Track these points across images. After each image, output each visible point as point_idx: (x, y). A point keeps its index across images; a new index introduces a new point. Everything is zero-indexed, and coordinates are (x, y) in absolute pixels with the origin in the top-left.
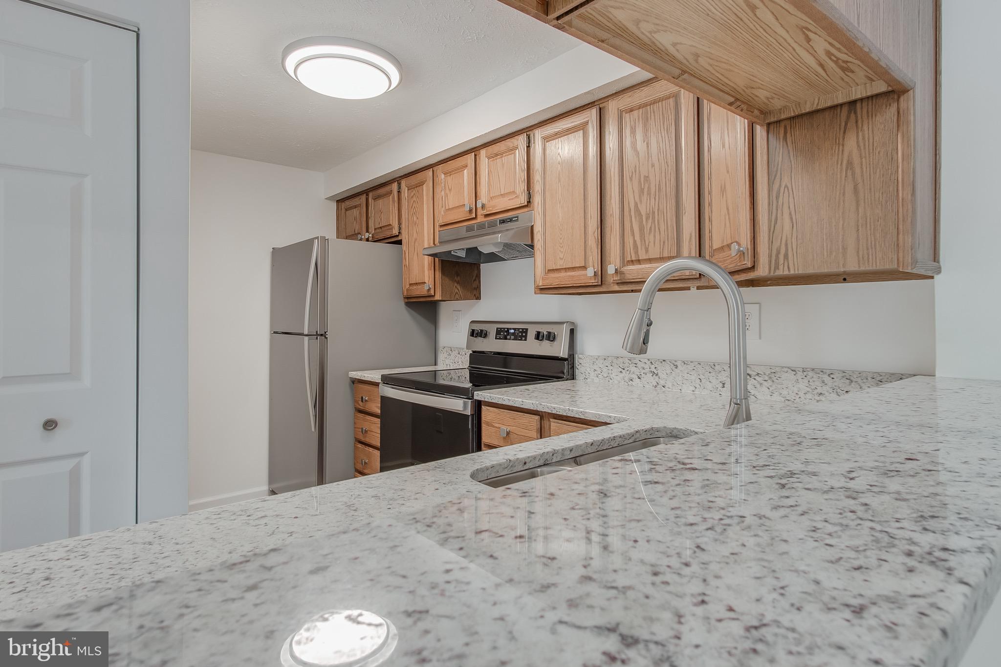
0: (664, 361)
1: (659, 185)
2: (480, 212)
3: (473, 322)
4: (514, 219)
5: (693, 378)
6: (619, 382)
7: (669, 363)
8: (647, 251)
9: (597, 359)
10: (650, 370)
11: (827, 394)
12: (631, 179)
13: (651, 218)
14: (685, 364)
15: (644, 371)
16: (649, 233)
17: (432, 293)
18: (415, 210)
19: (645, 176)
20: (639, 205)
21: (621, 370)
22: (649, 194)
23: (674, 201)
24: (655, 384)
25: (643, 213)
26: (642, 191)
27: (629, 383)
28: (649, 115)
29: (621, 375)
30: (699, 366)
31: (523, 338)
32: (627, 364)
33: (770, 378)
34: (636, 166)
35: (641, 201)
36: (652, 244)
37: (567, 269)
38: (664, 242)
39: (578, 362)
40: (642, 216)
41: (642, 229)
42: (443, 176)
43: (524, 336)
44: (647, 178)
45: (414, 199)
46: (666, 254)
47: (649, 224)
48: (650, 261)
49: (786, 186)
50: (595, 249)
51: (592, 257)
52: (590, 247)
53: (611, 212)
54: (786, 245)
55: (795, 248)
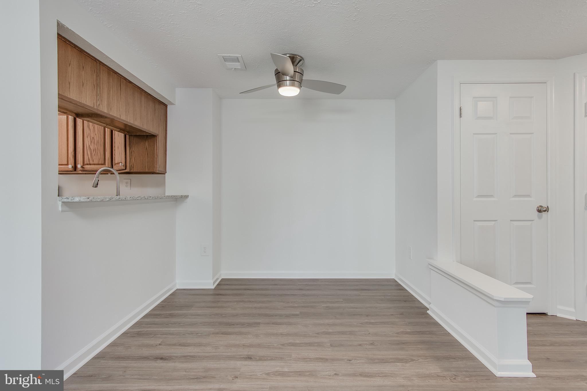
1: (98, 141)
8: (93, 161)
12: (87, 137)
13: (95, 151)
16: (94, 156)
22: (94, 143)
23: (103, 147)
25: (92, 149)
26: (91, 142)
34: (89, 134)
35: (91, 145)
36: (95, 159)
38: (99, 159)
41: (91, 154)
44: (93, 138)
46: (100, 163)
47: (94, 153)
48: (94, 164)
49: (133, 151)
50: (72, 159)
51: (70, 161)
52: (70, 157)
53: (79, 147)
54: (133, 165)
55: (135, 165)
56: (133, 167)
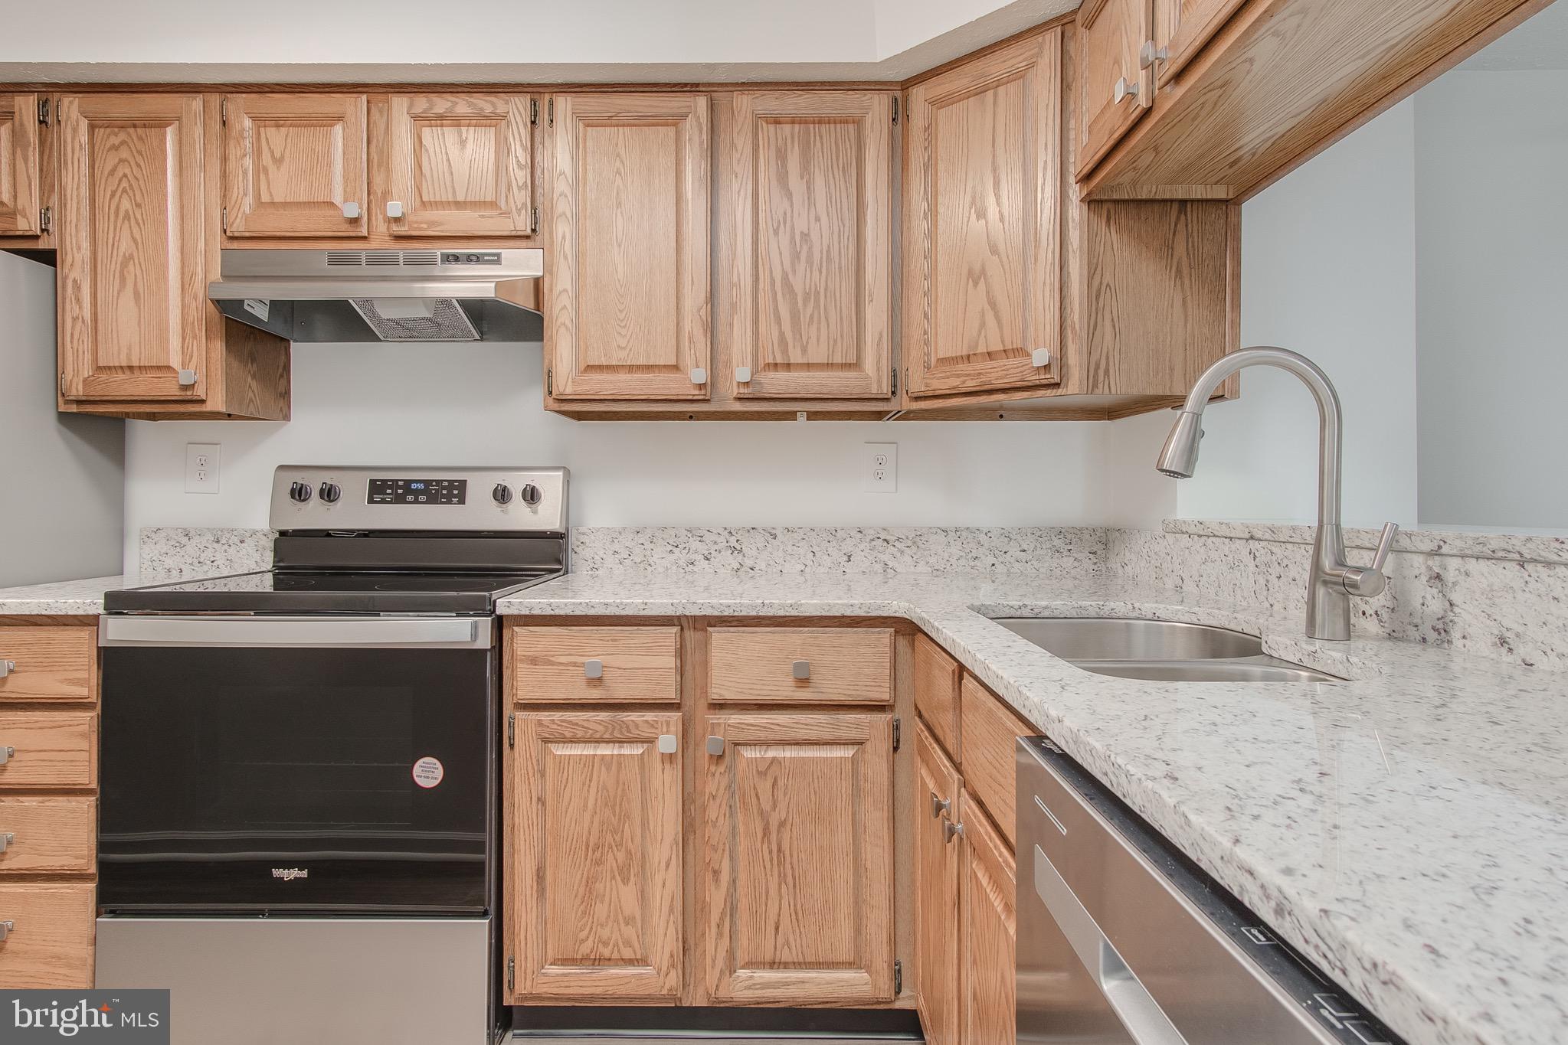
0: (753, 529)
1: (828, 251)
2: (380, 227)
3: (281, 468)
4: (485, 258)
5: (802, 551)
6: (667, 570)
7: (762, 532)
8: (804, 350)
9: (620, 533)
10: (727, 545)
11: (983, 557)
12: (776, 232)
13: (812, 300)
14: (788, 531)
15: (716, 547)
16: (809, 325)
17: (200, 392)
18: (124, 184)
19: (802, 233)
20: (790, 276)
21: (670, 548)
22: (810, 261)
24: (736, 566)
25: (798, 288)
26: (796, 256)
27: (687, 569)
28: (812, 139)
29: (672, 557)
30: (812, 533)
31: (455, 500)
32: (683, 538)
33: (914, 542)
34: (785, 214)
35: (794, 271)
36: (814, 340)
37: (631, 368)
38: (835, 341)
39: (577, 540)
40: (796, 295)
41: (795, 316)
42: (248, 123)
43: (455, 496)
44: (805, 236)
45: (124, 153)
46: (838, 359)
47: (809, 311)
48: (809, 366)
49: (1108, 285)
50: (702, 339)
51: (692, 351)
52: (689, 333)
53: (735, 279)
54: (1107, 358)
55: (1117, 363)
56: (1107, 372)
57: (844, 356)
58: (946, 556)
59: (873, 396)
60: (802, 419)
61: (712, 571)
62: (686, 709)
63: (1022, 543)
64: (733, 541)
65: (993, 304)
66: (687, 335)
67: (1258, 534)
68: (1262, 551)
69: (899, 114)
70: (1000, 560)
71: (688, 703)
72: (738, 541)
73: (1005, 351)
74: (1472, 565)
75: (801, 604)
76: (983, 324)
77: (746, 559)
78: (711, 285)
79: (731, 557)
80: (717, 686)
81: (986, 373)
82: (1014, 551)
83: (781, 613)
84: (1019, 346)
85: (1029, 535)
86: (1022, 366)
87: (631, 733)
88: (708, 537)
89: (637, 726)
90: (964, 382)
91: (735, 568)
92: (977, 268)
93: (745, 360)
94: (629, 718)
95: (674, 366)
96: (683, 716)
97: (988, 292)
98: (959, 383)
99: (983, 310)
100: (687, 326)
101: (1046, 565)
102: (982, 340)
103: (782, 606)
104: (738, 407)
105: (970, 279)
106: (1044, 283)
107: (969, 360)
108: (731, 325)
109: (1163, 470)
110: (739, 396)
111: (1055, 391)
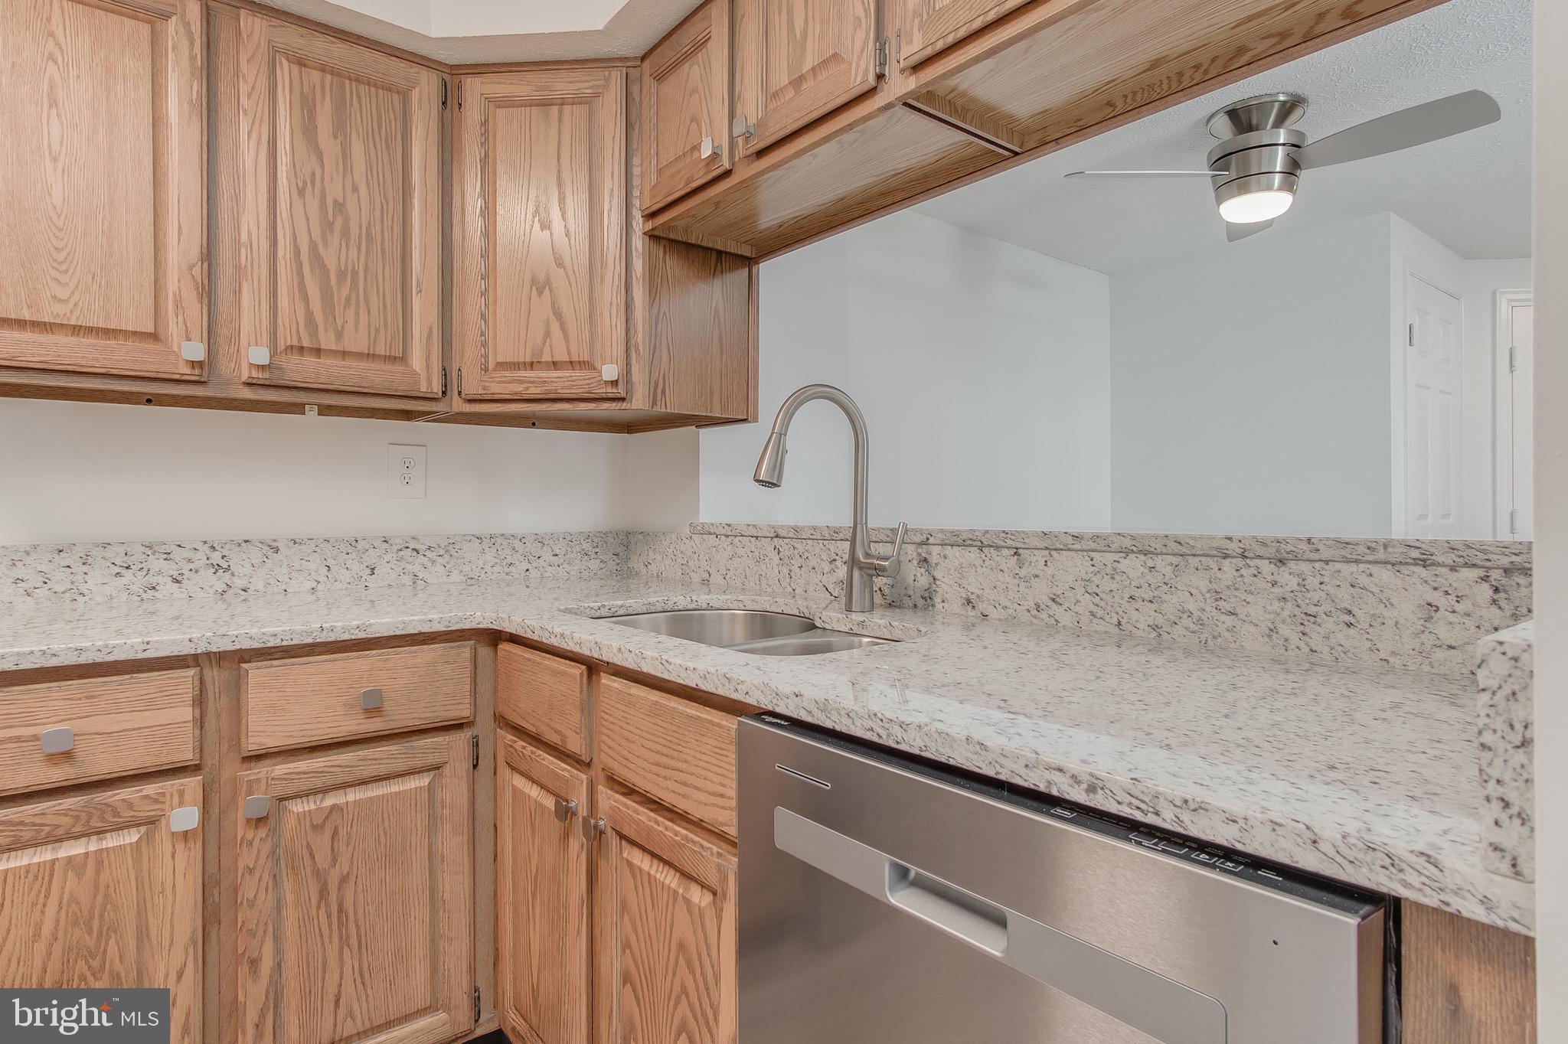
0: (246, 541)
1: (368, 229)
5: (313, 566)
6: (112, 598)
7: (259, 545)
8: (339, 336)
9: (27, 553)
10: (207, 562)
11: (517, 563)
12: (301, 193)
13: (349, 280)
14: (295, 543)
15: (191, 566)
16: (345, 308)
19: (335, 201)
20: (321, 249)
21: (118, 570)
23: (398, 265)
24: (221, 587)
25: (331, 263)
26: (327, 226)
27: (144, 596)
28: (348, 97)
29: (120, 582)
30: (326, 545)
32: (138, 556)
33: (447, 551)
34: (313, 174)
35: (325, 243)
36: (351, 325)
37: (81, 329)
38: (377, 330)
40: (328, 270)
41: (326, 292)
44: (340, 206)
46: (381, 350)
47: (345, 291)
48: (344, 354)
49: (664, 313)
50: (196, 304)
51: (180, 318)
52: (175, 294)
53: (244, 238)
54: (664, 379)
55: (671, 384)
56: (663, 392)
57: (388, 347)
58: (480, 563)
59: (421, 395)
60: (312, 414)
61: (184, 596)
62: (207, 769)
63: (554, 548)
64: (216, 558)
65: (558, 315)
66: (170, 297)
67: (783, 533)
68: (786, 547)
69: (449, 100)
70: (534, 564)
71: (209, 762)
72: (223, 557)
73: (571, 362)
74: (948, 550)
75: (370, 625)
76: (547, 334)
77: (235, 579)
78: (208, 240)
79: (214, 577)
80: (255, 734)
81: (552, 382)
82: (547, 556)
83: (346, 637)
84: (586, 359)
85: (561, 539)
86: (589, 379)
87: (120, 817)
88: (177, 554)
89: (130, 805)
90: (527, 389)
91: (220, 590)
92: (542, 278)
93: (259, 337)
94: (116, 798)
95: (151, 334)
96: (203, 779)
97: (553, 304)
98: (521, 389)
99: (548, 319)
100: (172, 284)
101: (576, 568)
102: (547, 348)
103: (345, 630)
104: (247, 394)
105: (534, 288)
106: (611, 304)
107: (532, 367)
108: (238, 293)
109: (758, 481)
110: (250, 381)
111: (619, 404)
